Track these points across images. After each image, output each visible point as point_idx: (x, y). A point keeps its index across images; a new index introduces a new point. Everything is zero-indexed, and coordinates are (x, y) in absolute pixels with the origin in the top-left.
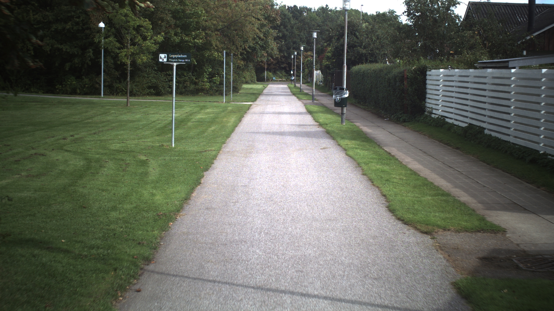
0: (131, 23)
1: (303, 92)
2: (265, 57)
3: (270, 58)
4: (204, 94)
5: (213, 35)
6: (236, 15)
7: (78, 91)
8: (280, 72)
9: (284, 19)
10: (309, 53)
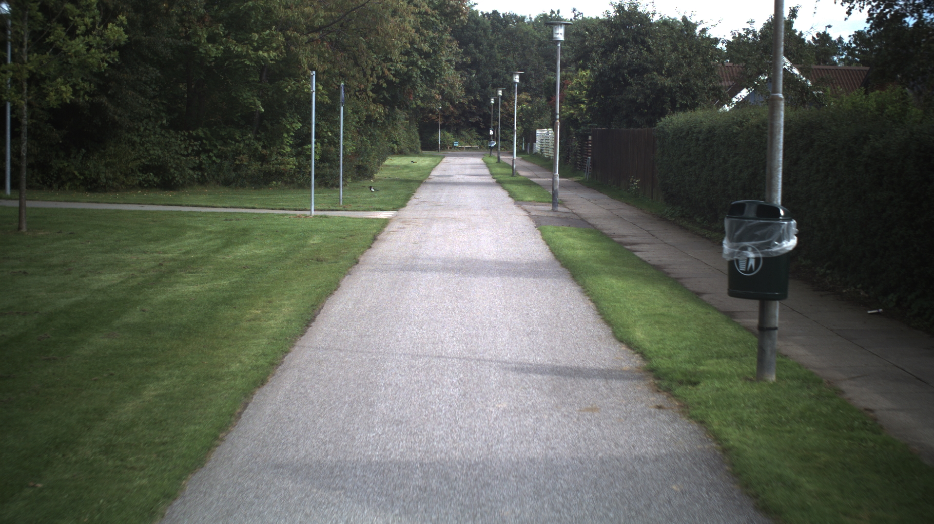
1: (518, 174)
3: (447, 104)
4: (284, 185)
5: (303, 40)
8: (467, 132)
9: (475, 31)
10: (524, 96)
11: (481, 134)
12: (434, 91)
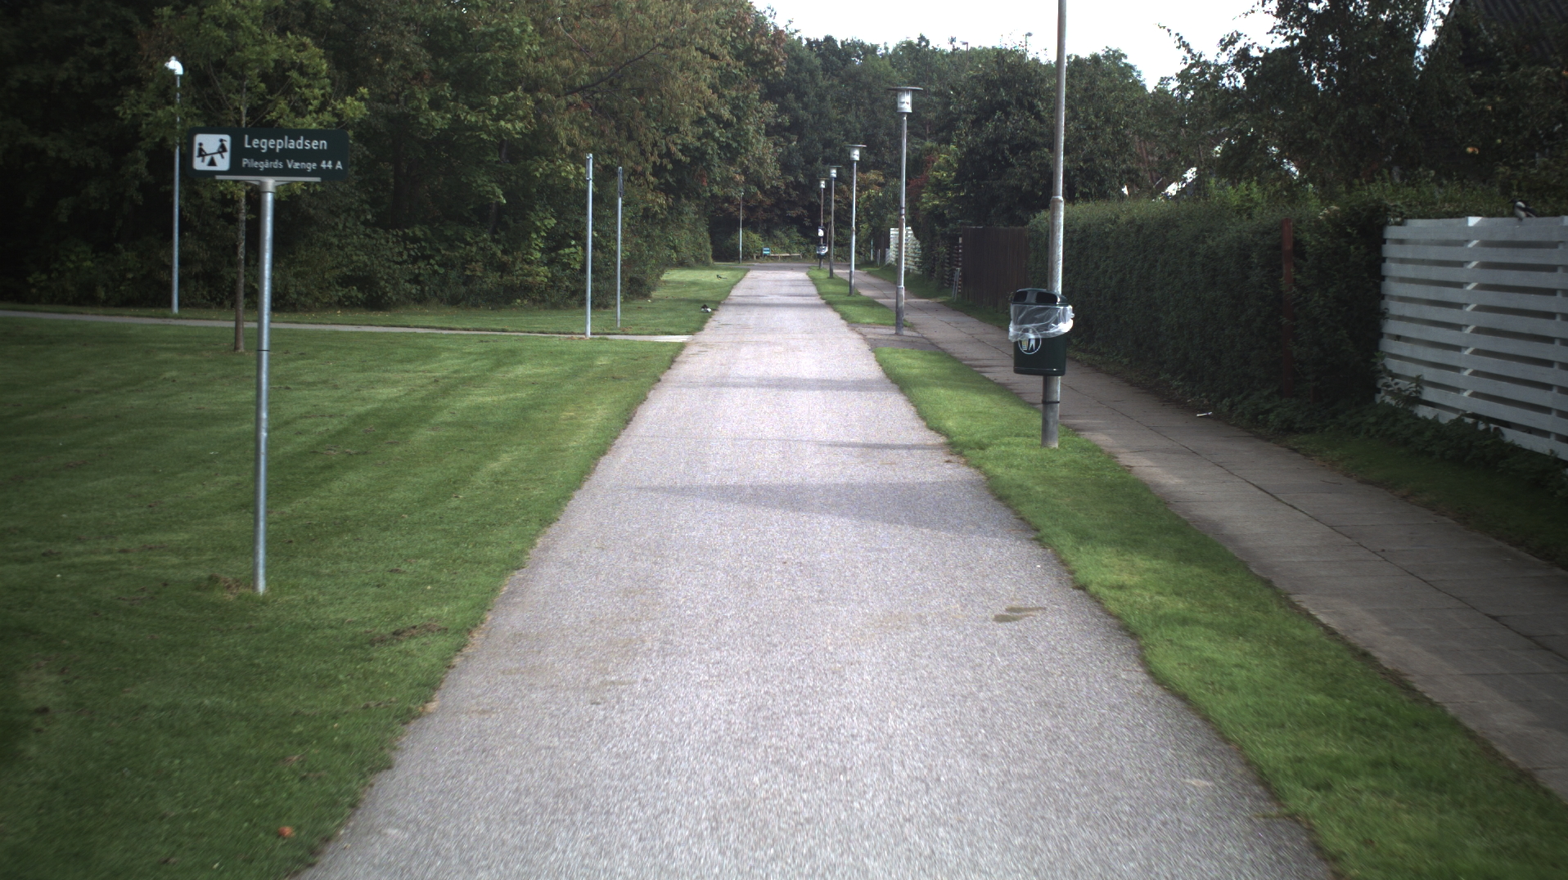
0: (247, 53)
1: (859, 294)
2: (737, 184)
3: (754, 189)
4: (531, 304)
5: (560, 106)
6: (637, 40)
7: (101, 293)
8: (784, 232)
9: (797, 73)
10: (872, 175)
11: (805, 235)
12: (732, 169)
